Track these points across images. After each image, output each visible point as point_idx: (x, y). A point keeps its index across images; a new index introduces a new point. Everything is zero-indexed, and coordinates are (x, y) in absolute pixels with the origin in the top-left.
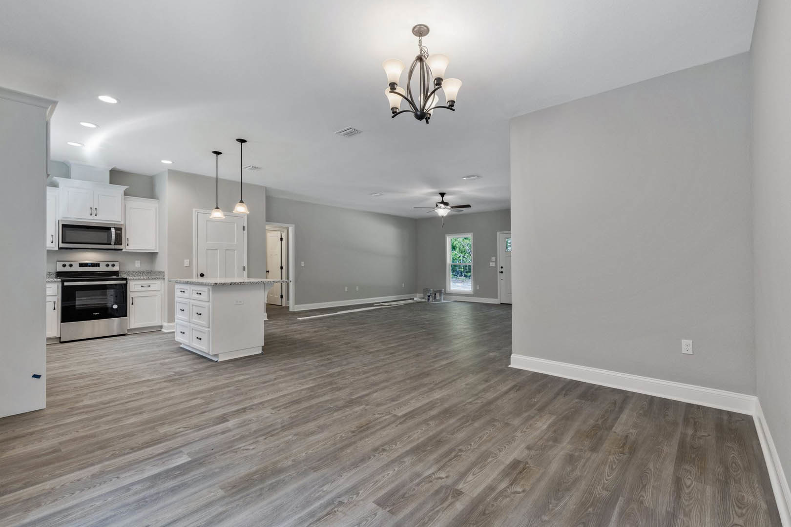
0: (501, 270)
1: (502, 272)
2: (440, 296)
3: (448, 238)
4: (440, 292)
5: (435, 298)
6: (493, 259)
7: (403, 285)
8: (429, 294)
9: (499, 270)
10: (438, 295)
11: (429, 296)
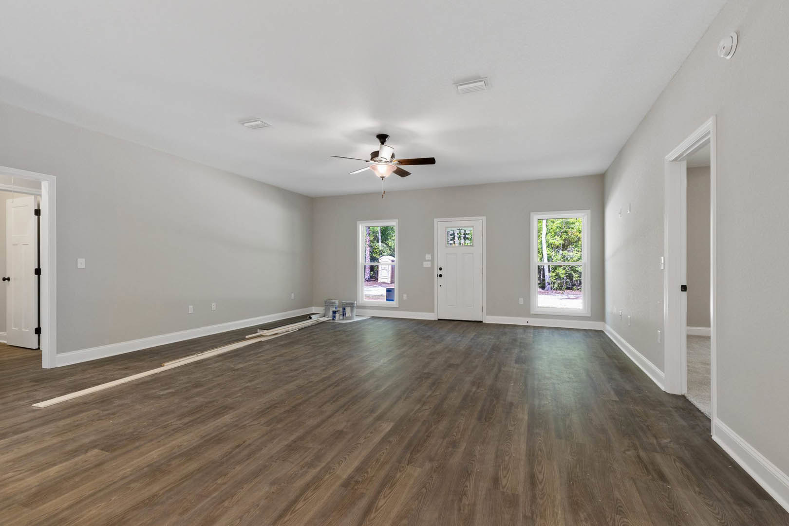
0: (440, 272)
1: (441, 276)
2: (352, 311)
3: (360, 226)
4: (352, 305)
5: (344, 315)
6: (428, 257)
7: (293, 295)
8: (334, 309)
9: (437, 272)
10: (348, 310)
11: (334, 312)
